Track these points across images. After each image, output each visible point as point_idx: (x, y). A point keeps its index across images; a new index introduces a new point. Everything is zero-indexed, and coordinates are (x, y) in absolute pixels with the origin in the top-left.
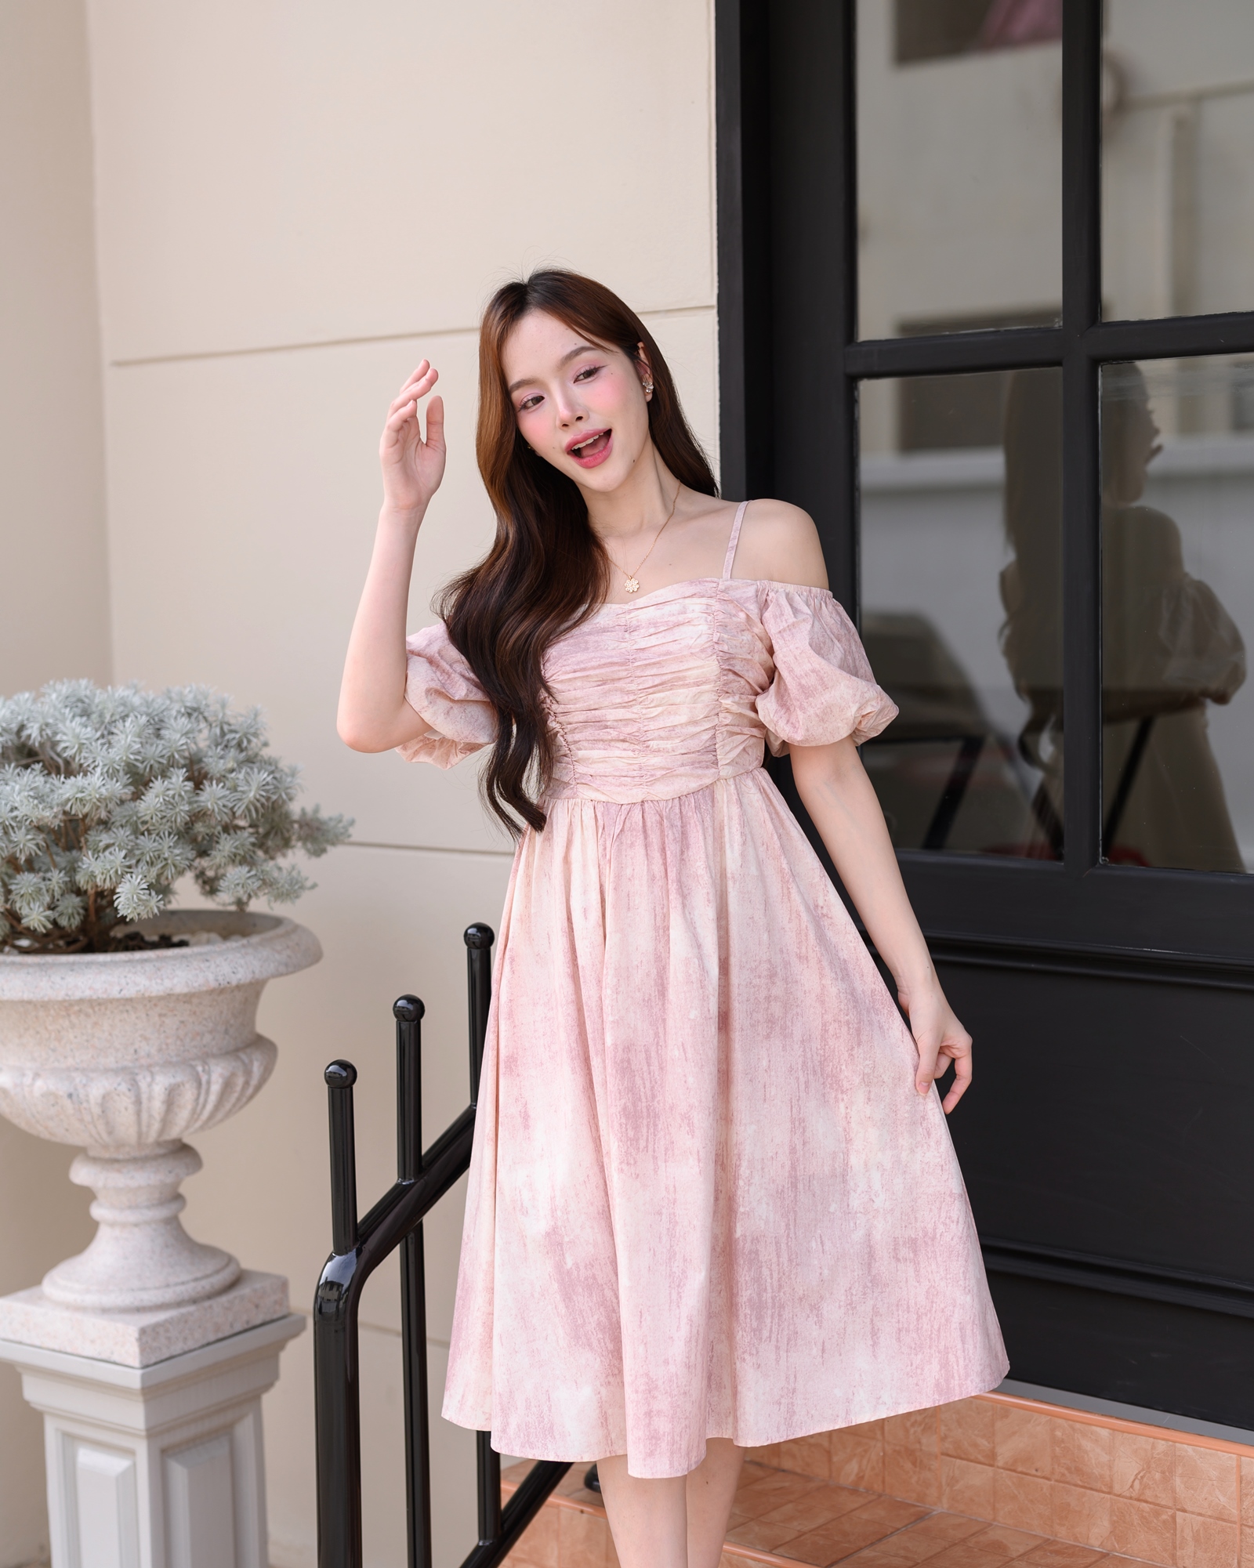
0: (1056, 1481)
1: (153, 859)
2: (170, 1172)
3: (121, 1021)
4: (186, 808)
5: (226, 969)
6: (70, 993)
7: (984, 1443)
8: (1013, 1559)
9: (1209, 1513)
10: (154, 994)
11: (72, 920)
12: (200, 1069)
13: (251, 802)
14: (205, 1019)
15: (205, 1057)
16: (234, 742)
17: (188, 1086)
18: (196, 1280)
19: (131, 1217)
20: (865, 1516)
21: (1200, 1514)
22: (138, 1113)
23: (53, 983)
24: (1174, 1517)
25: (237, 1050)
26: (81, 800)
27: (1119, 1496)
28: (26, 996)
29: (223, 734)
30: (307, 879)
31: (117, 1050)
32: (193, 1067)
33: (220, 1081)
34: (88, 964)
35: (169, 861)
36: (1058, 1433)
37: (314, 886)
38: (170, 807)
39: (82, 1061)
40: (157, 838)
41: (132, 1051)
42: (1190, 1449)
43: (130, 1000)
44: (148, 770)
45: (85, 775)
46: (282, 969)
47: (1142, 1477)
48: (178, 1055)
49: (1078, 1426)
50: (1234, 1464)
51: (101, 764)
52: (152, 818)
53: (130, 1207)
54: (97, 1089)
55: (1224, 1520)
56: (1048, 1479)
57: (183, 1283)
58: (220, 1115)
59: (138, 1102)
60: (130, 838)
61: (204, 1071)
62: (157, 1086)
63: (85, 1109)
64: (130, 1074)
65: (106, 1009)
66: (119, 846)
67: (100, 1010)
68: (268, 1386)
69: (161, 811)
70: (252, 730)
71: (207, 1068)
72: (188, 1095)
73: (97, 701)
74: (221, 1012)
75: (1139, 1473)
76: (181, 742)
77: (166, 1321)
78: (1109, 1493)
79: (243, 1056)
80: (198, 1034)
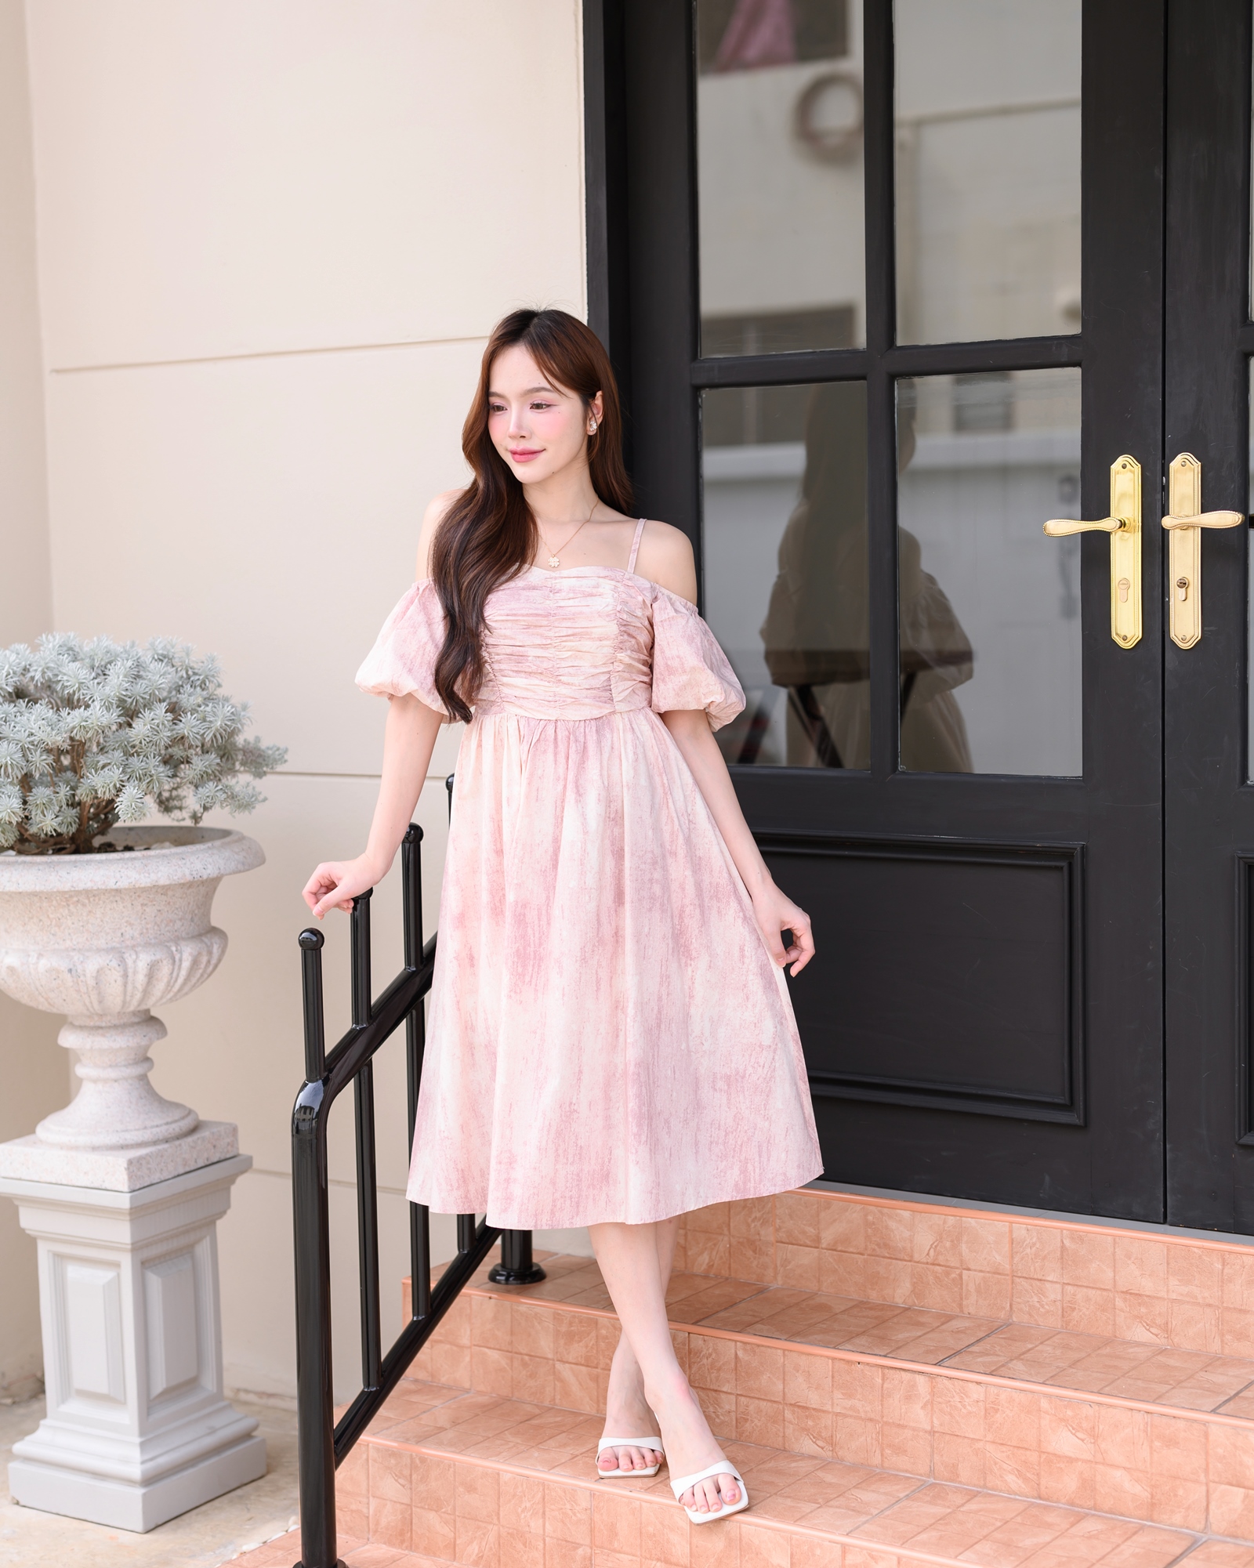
0: (869, 1255)
1: (142, 776)
2: (144, 1036)
3: (111, 909)
4: (169, 734)
5: (198, 866)
6: (74, 885)
7: (811, 1230)
8: (837, 1314)
9: (988, 1270)
10: (143, 886)
11: (70, 827)
12: (174, 949)
13: (217, 730)
14: (177, 909)
15: (177, 940)
16: (198, 683)
17: (165, 962)
18: (167, 1124)
19: (113, 1074)
20: (717, 1292)
21: (981, 1271)
22: (125, 985)
23: (61, 877)
24: (961, 1275)
25: (200, 935)
26: (85, 727)
27: (918, 1262)
28: (38, 889)
29: (189, 678)
30: (260, 793)
31: (107, 934)
32: (169, 948)
33: (190, 958)
34: (88, 862)
35: (155, 778)
36: (870, 1218)
37: (265, 799)
38: (156, 733)
39: (78, 943)
40: (145, 759)
41: (120, 935)
42: (972, 1221)
43: (118, 891)
44: (134, 704)
45: (87, 706)
46: (240, 867)
47: (936, 1246)
48: (156, 938)
49: (885, 1210)
50: (1007, 1230)
51: (99, 699)
52: (141, 743)
53: (110, 1066)
54: (92, 965)
55: (999, 1274)
56: (862, 1254)
57: (157, 1126)
58: (186, 989)
59: (125, 975)
60: (123, 758)
61: (176, 951)
62: (141, 963)
63: (82, 981)
64: (119, 953)
65: (99, 899)
66: (115, 764)
67: (94, 900)
68: (222, 1214)
69: (148, 737)
70: (212, 673)
71: (179, 948)
72: (165, 969)
73: (86, 649)
74: (189, 903)
75: (934, 1243)
76: (160, 682)
77: (147, 1154)
78: (910, 1261)
79: (206, 940)
80: (171, 921)
